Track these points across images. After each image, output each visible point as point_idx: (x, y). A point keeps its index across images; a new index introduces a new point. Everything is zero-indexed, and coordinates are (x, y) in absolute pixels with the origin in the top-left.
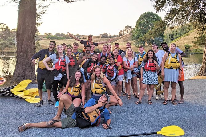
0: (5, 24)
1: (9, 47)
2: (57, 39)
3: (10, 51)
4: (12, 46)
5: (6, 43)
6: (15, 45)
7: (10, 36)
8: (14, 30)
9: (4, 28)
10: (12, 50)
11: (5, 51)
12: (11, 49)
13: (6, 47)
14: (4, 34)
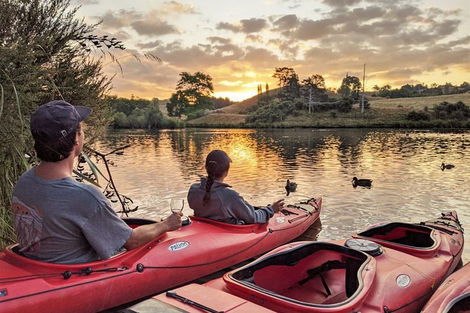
0: (290, 69)
1: (296, 115)
2: (409, 97)
3: (296, 124)
4: (301, 112)
5: (290, 105)
6: (308, 108)
7: (299, 96)
8: (307, 81)
9: (288, 79)
10: (302, 121)
11: (286, 123)
12: (300, 118)
13: (288, 113)
14: (288, 91)
